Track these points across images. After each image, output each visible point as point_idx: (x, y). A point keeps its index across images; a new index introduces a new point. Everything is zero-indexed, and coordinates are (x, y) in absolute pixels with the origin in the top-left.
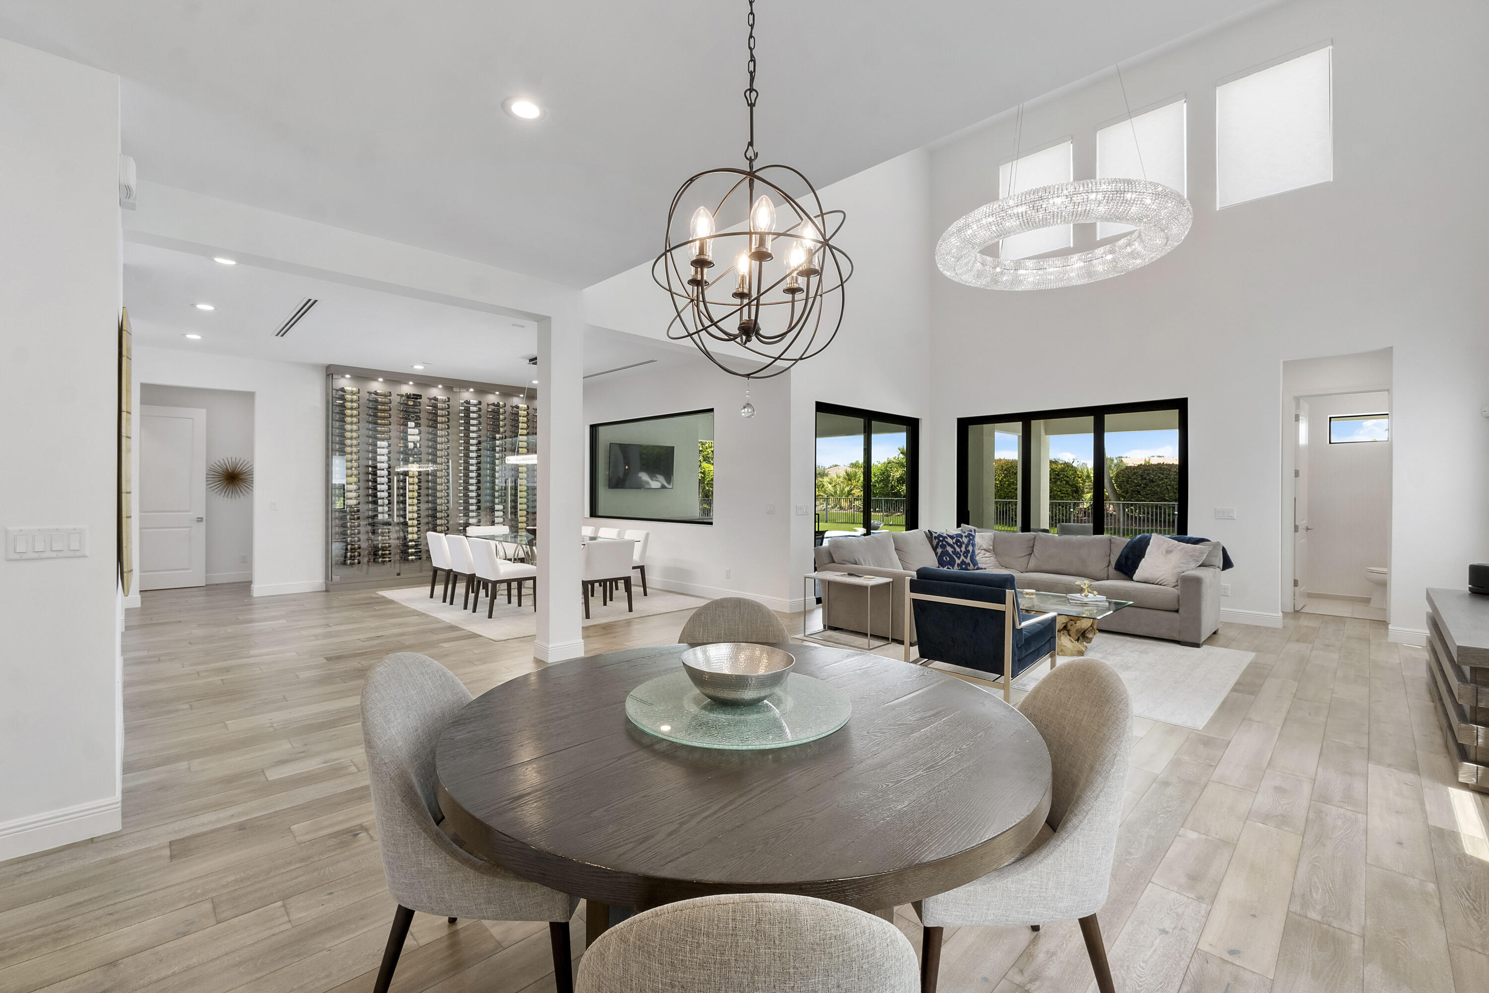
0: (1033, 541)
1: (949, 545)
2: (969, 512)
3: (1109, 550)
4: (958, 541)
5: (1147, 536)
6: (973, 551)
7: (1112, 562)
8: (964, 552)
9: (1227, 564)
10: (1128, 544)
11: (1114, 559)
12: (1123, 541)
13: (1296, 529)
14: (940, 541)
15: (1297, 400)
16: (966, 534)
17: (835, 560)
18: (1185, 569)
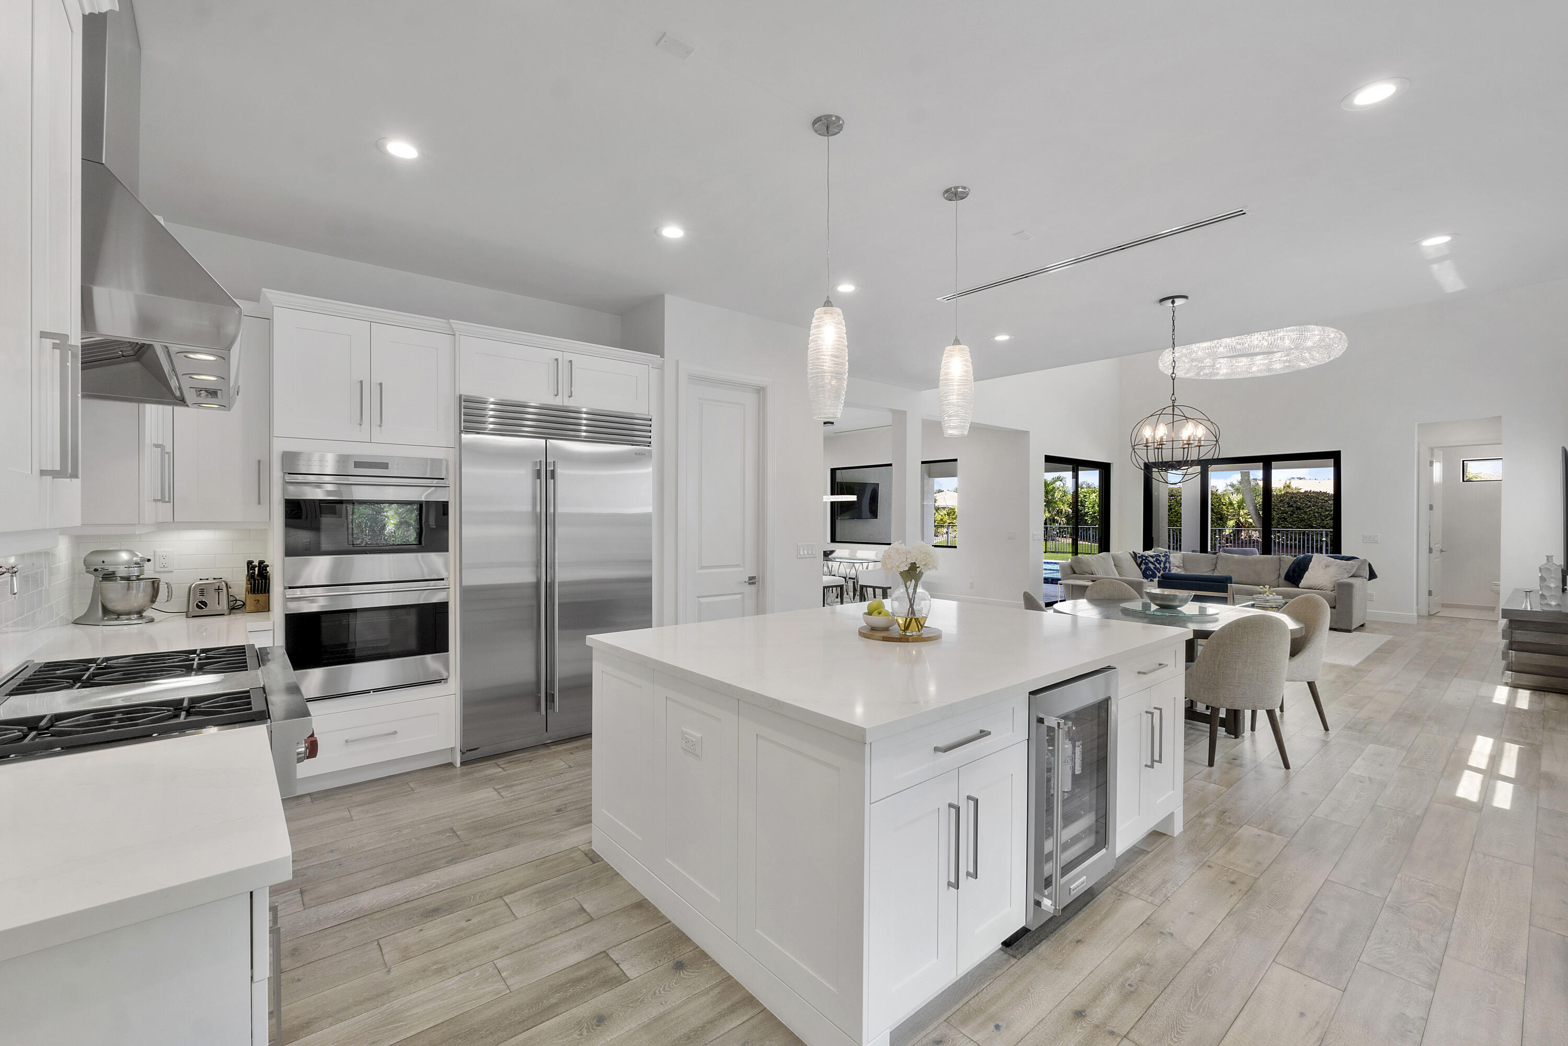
0: (1215, 559)
1: (1151, 562)
2: (1153, 538)
3: (1279, 566)
4: (1157, 560)
5: (1309, 556)
6: (1170, 567)
7: (1281, 575)
8: (1163, 568)
9: (1372, 575)
10: (1294, 562)
11: (1283, 573)
12: (1289, 559)
13: (1431, 551)
14: (1143, 559)
15: (1432, 450)
16: (1163, 555)
17: (1076, 572)
18: (1340, 578)
